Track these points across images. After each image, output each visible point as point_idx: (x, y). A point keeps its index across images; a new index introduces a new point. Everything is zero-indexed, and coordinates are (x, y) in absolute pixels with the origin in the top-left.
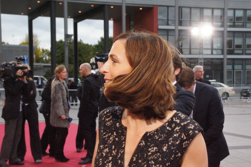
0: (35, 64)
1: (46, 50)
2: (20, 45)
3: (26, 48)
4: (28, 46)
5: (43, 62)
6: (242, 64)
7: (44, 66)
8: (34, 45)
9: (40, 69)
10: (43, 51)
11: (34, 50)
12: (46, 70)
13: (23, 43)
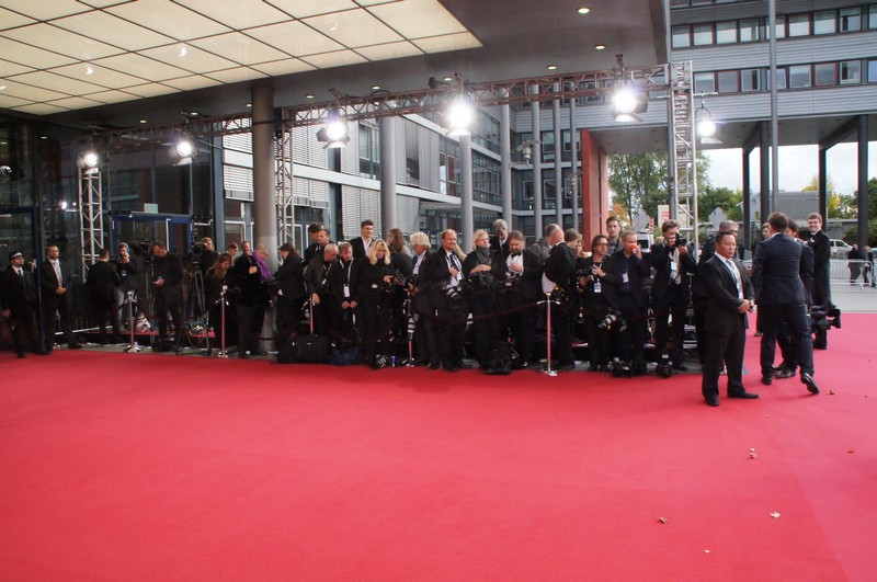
0: (828, 220)
1: (847, 197)
2: (803, 191)
3: (814, 195)
4: (817, 192)
5: (841, 217)
7: (844, 223)
8: (828, 190)
9: (835, 228)
10: (842, 199)
11: (827, 197)
12: (847, 228)
13: (809, 189)
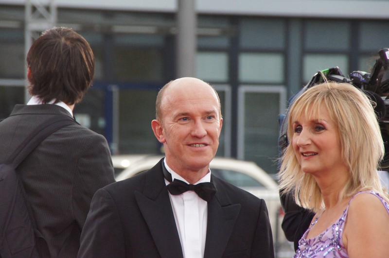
6: (285, 53)
